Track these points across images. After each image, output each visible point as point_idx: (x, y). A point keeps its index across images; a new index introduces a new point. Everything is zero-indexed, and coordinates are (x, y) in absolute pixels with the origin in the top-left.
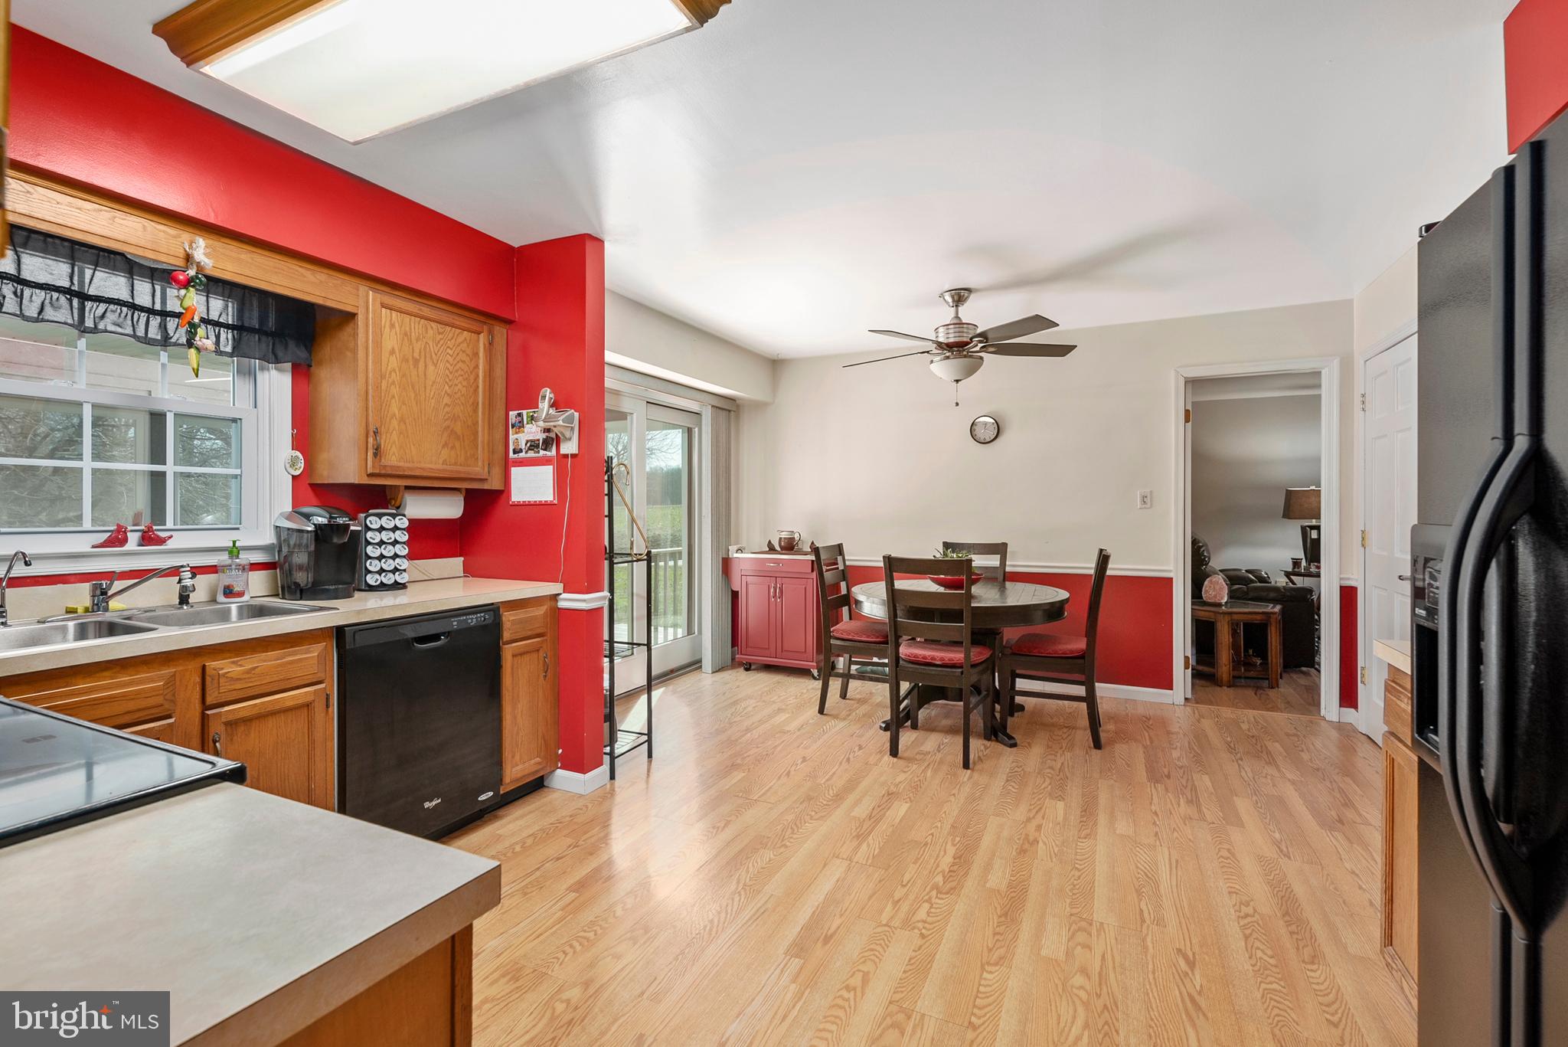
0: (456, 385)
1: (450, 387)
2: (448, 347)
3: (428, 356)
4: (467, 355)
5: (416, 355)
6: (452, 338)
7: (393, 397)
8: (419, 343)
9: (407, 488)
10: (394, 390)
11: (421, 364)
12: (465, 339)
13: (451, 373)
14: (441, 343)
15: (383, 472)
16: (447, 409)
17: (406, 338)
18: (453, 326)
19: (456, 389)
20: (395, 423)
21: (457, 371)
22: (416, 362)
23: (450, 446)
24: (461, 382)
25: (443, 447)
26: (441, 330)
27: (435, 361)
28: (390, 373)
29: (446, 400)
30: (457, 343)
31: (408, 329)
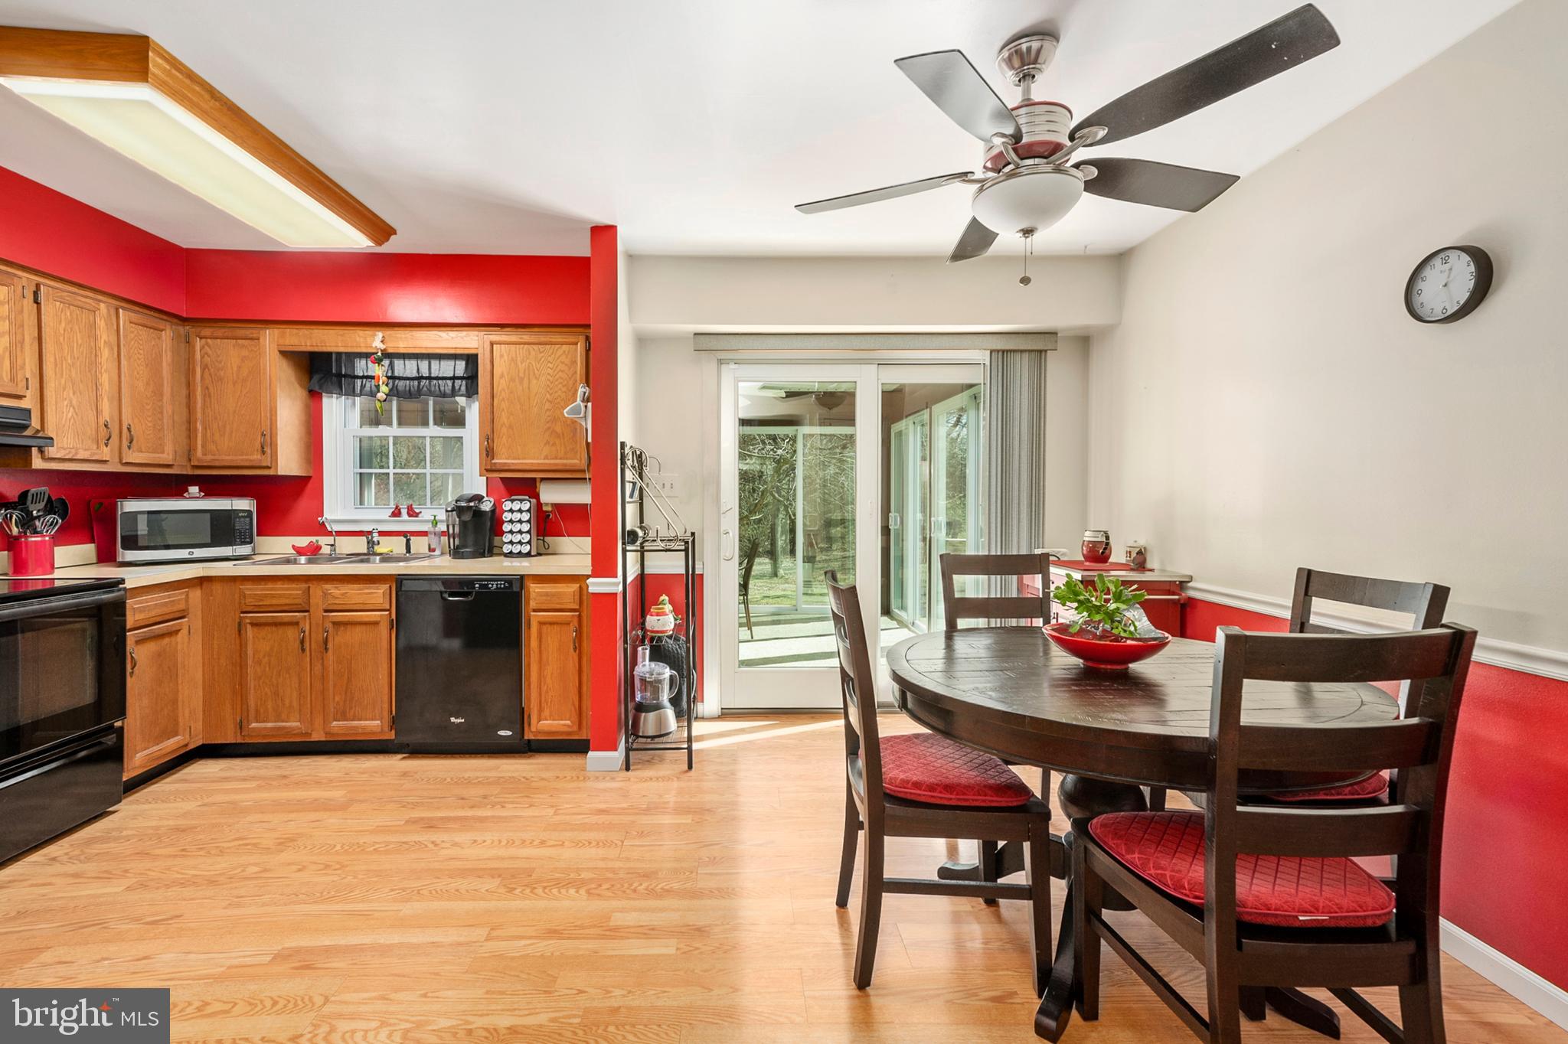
0: (556, 392)
1: (551, 395)
2: (549, 362)
3: (531, 373)
4: (566, 365)
5: (521, 375)
6: (552, 354)
7: (503, 410)
8: (524, 365)
9: (542, 479)
10: (504, 405)
11: (526, 381)
12: (564, 352)
13: (552, 383)
14: (543, 359)
15: (494, 468)
16: (548, 413)
17: (513, 364)
18: (551, 343)
19: (557, 395)
20: (504, 430)
21: (557, 380)
22: (521, 380)
23: (551, 443)
24: (560, 389)
25: (545, 444)
26: (541, 350)
27: (538, 376)
28: (501, 392)
29: (548, 406)
30: (557, 356)
31: (514, 356)
